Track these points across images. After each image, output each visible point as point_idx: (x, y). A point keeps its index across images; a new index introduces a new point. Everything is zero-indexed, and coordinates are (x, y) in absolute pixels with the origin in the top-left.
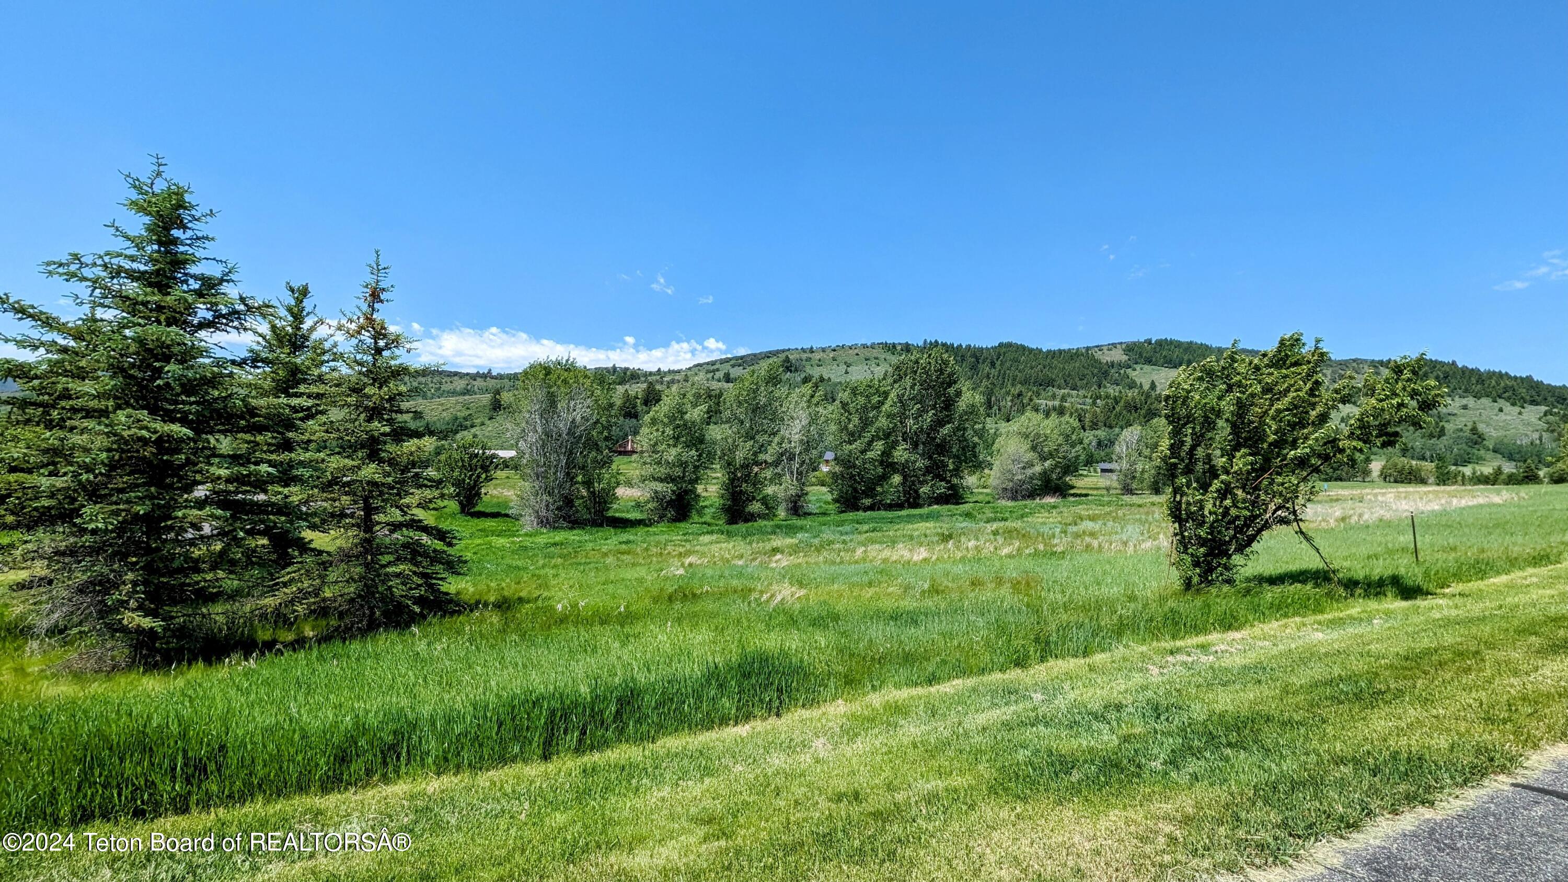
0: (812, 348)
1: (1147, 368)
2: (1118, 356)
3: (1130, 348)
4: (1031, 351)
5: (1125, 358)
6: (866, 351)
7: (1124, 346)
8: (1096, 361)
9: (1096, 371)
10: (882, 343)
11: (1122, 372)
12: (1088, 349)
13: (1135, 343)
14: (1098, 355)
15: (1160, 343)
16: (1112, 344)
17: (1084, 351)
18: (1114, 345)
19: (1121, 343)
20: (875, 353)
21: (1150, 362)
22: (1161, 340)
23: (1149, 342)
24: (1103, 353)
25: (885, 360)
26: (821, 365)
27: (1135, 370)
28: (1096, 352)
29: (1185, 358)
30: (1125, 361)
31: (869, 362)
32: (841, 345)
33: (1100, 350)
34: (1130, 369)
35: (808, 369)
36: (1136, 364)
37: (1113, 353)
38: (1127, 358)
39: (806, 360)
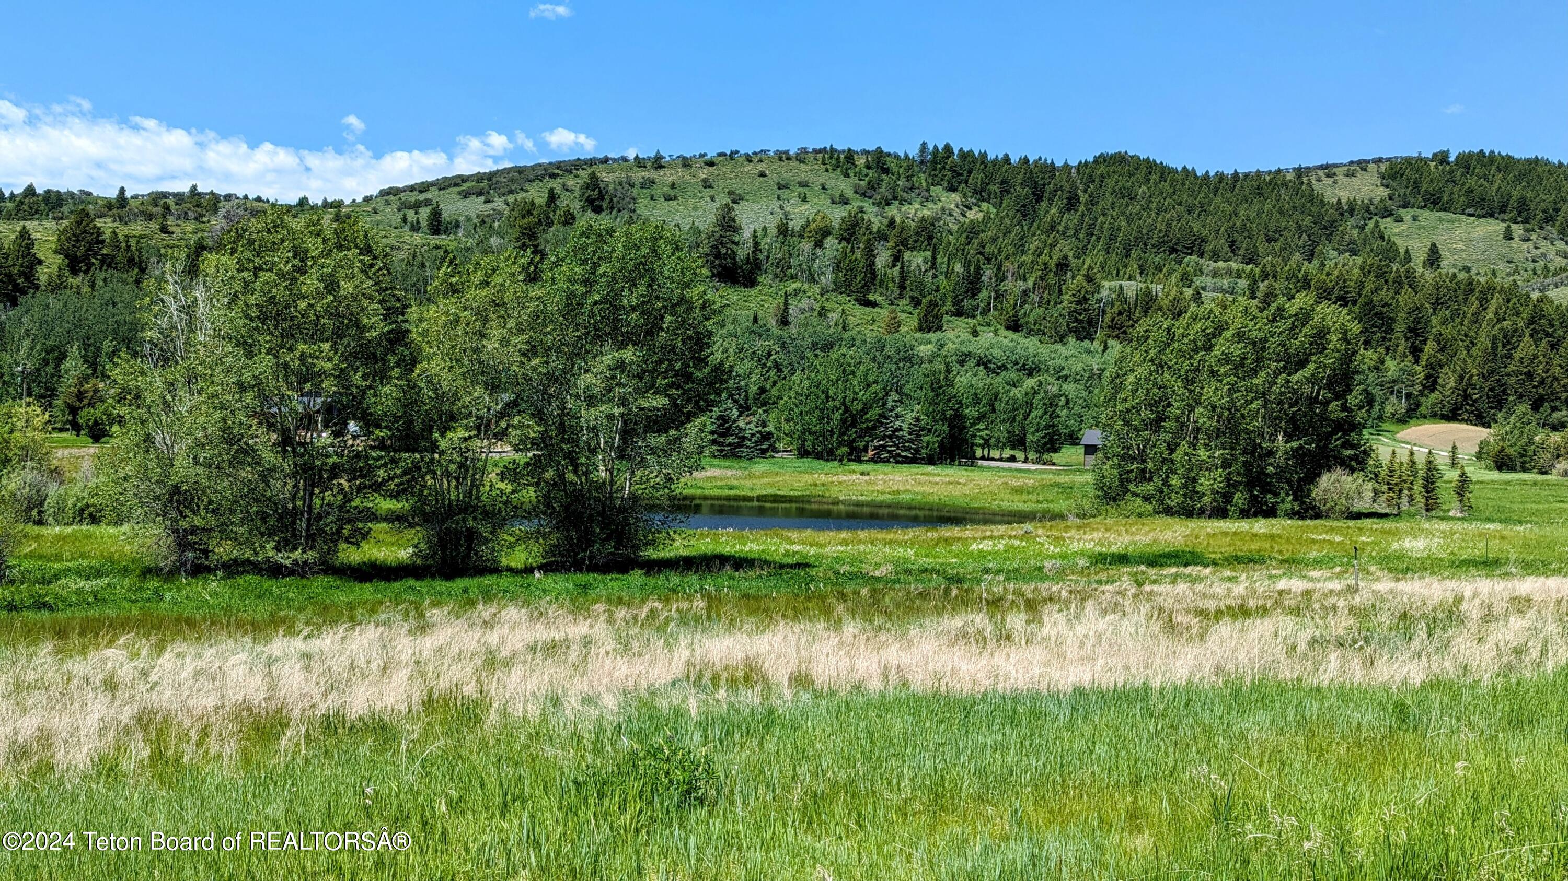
0: (659, 157)
1: (1428, 216)
2: (1367, 189)
3: (1398, 171)
4: (1164, 172)
5: (1383, 192)
6: (783, 167)
7: (1383, 167)
8: (1314, 199)
9: (1308, 221)
10: (823, 151)
11: (1370, 224)
12: (1301, 171)
13: (1408, 161)
14: (1322, 185)
15: (1468, 160)
16: (1359, 162)
17: (1290, 176)
18: (1363, 165)
19: (1379, 161)
20: (804, 172)
22: (1471, 155)
23: (1442, 158)
24: (1335, 182)
25: (824, 188)
26: (675, 198)
27: (1399, 220)
28: (1319, 180)
29: (1516, 194)
30: (1382, 201)
31: (787, 191)
32: (728, 153)
33: (1328, 176)
34: (1388, 219)
35: (643, 207)
36: (1405, 207)
37: (1356, 181)
38: (1386, 193)
39: (642, 186)
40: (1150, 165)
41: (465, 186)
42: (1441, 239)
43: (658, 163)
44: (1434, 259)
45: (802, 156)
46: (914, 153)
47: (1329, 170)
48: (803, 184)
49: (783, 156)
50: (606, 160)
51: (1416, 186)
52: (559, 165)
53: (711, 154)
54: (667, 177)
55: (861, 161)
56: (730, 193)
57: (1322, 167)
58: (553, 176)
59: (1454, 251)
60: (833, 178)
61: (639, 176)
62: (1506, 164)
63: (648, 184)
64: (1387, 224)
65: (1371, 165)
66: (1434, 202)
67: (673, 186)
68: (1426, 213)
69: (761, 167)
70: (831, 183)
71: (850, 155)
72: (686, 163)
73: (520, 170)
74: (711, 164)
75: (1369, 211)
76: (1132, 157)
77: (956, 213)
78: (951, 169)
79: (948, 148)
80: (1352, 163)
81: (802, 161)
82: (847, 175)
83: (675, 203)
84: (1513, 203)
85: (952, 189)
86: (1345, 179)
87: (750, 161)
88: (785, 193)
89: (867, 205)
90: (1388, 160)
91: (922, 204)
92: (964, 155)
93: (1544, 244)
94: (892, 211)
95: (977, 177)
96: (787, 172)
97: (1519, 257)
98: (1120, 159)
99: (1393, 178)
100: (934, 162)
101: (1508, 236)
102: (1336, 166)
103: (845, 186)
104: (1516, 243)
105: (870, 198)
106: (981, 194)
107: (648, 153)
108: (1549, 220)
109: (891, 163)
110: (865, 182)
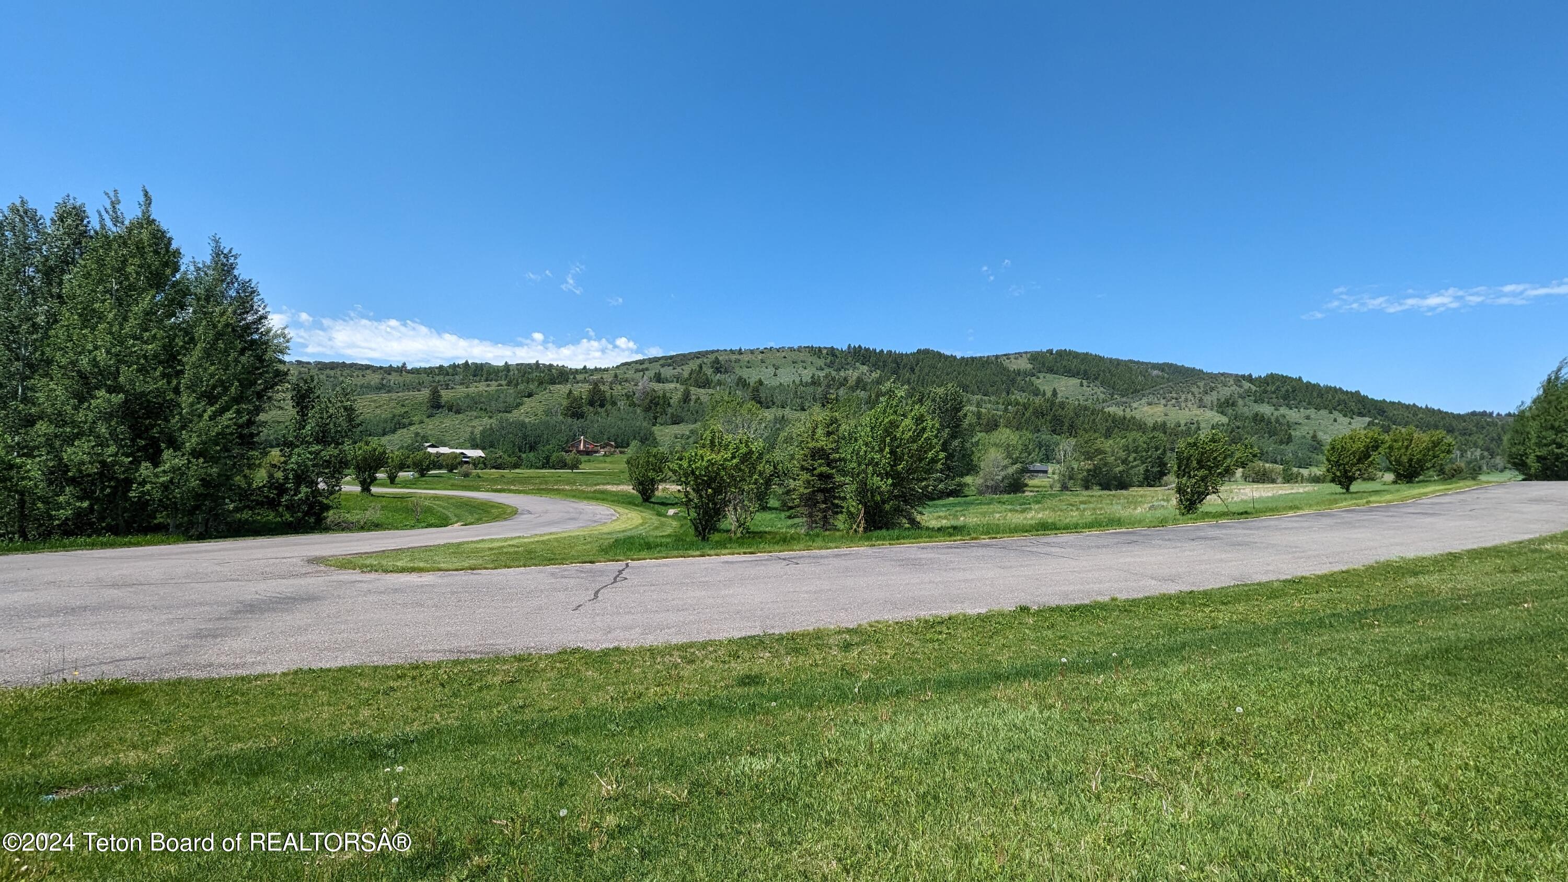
2: (1024, 365)
3: (1035, 357)
4: (947, 358)
7: (1029, 355)
8: (1004, 369)
9: (1004, 378)
10: (809, 347)
11: (1027, 379)
12: (997, 357)
13: (1038, 353)
14: (1006, 363)
15: (1061, 354)
16: (1019, 353)
17: (994, 359)
18: (1021, 354)
22: (1062, 351)
23: (1051, 352)
24: (1011, 362)
26: (750, 367)
27: (1038, 378)
28: (1005, 361)
29: (1083, 367)
30: (1030, 370)
33: (1007, 359)
35: (737, 370)
36: (1040, 372)
37: (1019, 361)
38: (1031, 366)
39: (735, 362)
40: (939, 354)
41: (661, 362)
42: (1056, 386)
43: (740, 352)
44: (1055, 393)
45: (800, 349)
46: (845, 348)
47: (1007, 356)
48: (803, 362)
49: (791, 349)
50: (718, 351)
51: (1044, 364)
52: (699, 353)
53: (762, 348)
54: (745, 358)
55: (825, 352)
56: (774, 365)
57: (1005, 355)
58: (698, 358)
59: (1061, 391)
60: (815, 359)
61: (733, 357)
62: (1076, 355)
63: (738, 361)
64: (1033, 378)
65: (1024, 355)
66: (1051, 370)
67: (748, 362)
68: (1048, 375)
69: (783, 354)
70: (814, 361)
71: (820, 349)
72: (752, 352)
73: (684, 355)
74: (762, 353)
75: (1026, 373)
76: (932, 351)
77: (867, 374)
78: (863, 356)
79: (860, 346)
81: (800, 352)
83: (750, 369)
84: (1082, 372)
85: (864, 364)
86: (1015, 360)
87: (779, 352)
88: (796, 365)
89: (831, 370)
90: (1030, 352)
91: (853, 370)
92: (867, 350)
93: (1095, 388)
94: (842, 374)
95: (873, 359)
96: (794, 356)
97: (1086, 394)
98: (927, 352)
99: (1034, 360)
100: (855, 353)
101: (1082, 385)
102: (1010, 355)
103: (821, 362)
104: (1084, 388)
105: (832, 367)
106: (875, 366)
107: (736, 347)
108: (1096, 379)
109: (837, 353)
110: (828, 361)
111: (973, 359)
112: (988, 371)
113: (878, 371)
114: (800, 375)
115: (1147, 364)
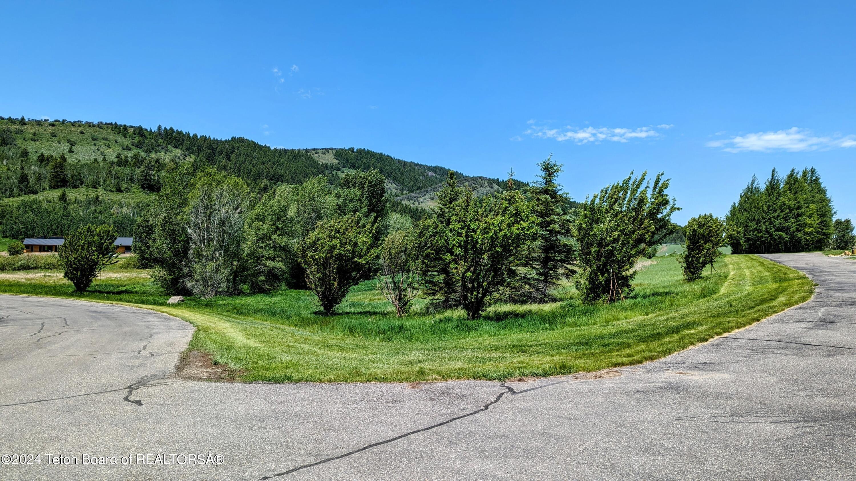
0: (23, 119)
2: (330, 159)
3: (339, 154)
4: (261, 147)
5: (335, 162)
6: (92, 130)
7: (334, 152)
8: (314, 162)
10: (111, 124)
11: (334, 173)
12: (307, 151)
13: (342, 150)
14: (315, 157)
15: (361, 152)
16: (326, 149)
17: (304, 152)
19: (332, 149)
20: (103, 133)
21: (354, 167)
22: (361, 150)
23: (352, 150)
24: (319, 156)
25: (116, 142)
26: (38, 140)
27: (343, 172)
28: (313, 155)
30: (336, 165)
31: (98, 142)
32: (61, 120)
33: (316, 153)
34: (339, 172)
35: (19, 142)
36: (344, 167)
37: (326, 156)
38: (337, 162)
39: (16, 133)
40: (254, 143)
43: (22, 122)
45: (100, 125)
46: (155, 129)
47: (316, 150)
48: (106, 139)
49: (90, 125)
51: (347, 160)
53: (51, 119)
54: (31, 130)
55: (131, 131)
56: (68, 141)
60: (120, 138)
61: (14, 127)
63: (19, 132)
65: (330, 151)
67: (34, 134)
69: (80, 129)
70: (119, 140)
71: (125, 128)
72: (39, 123)
74: (53, 125)
75: (332, 168)
76: (246, 139)
77: (181, 158)
78: (175, 139)
79: (171, 129)
80: (323, 149)
81: (101, 128)
82: (125, 137)
83: (38, 143)
85: (176, 147)
86: (322, 155)
87: (74, 126)
88: (97, 143)
90: (335, 149)
91: (165, 153)
92: (180, 133)
94: (153, 155)
95: (186, 143)
96: (94, 132)
98: (241, 140)
99: (339, 156)
100: (166, 134)
102: (318, 149)
103: (127, 142)
105: (141, 148)
106: (189, 150)
108: (389, 176)
109: (146, 133)
110: (136, 141)
111: (286, 151)
112: (300, 164)
113: (193, 157)
114: (102, 154)
115: (424, 166)
